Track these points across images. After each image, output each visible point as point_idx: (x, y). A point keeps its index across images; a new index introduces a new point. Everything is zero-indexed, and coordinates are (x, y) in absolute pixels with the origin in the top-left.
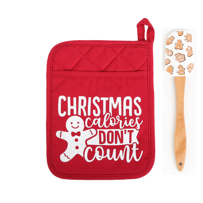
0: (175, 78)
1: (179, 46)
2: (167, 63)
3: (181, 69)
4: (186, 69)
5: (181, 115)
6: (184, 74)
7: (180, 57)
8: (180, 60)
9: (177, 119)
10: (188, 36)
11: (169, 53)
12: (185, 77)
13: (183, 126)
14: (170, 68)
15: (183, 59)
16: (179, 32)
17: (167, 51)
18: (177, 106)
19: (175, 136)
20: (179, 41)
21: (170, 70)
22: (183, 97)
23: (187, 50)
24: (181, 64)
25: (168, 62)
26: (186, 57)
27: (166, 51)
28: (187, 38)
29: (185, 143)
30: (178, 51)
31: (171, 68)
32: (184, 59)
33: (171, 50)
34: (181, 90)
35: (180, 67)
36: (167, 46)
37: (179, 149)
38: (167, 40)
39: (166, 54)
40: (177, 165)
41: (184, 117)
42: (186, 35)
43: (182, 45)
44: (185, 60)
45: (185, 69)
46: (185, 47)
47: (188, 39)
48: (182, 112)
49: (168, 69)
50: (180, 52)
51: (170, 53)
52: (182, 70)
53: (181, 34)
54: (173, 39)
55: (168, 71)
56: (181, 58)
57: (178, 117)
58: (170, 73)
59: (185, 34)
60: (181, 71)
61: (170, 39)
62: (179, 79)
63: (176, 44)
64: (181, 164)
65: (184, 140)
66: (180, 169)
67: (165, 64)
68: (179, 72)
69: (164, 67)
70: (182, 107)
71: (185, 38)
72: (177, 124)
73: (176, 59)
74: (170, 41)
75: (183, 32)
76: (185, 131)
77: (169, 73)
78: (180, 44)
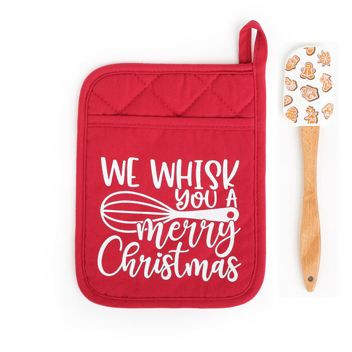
0: (302, 129)
1: (309, 72)
2: (286, 104)
3: (311, 114)
4: (320, 113)
5: (312, 193)
6: (317, 123)
7: (309, 93)
8: (310, 98)
9: (304, 201)
10: (323, 56)
11: (291, 85)
12: (318, 128)
13: (315, 213)
14: (291, 111)
15: (315, 96)
16: (307, 48)
17: (288, 83)
18: (305, 178)
19: (302, 231)
20: (309, 65)
21: (292, 115)
22: (315, 162)
23: (323, 79)
24: (311, 104)
25: (289, 101)
26: (320, 92)
27: (286, 82)
28: (322, 58)
29: (318, 242)
30: (306, 82)
31: (294, 112)
32: (317, 96)
33: (293, 80)
34: (311, 149)
35: (311, 110)
36: (287, 74)
37: (308, 254)
38: (287, 62)
39: (285, 86)
40: (305, 281)
41: (317, 197)
42: (320, 54)
43: (313, 71)
44: (319, 97)
45: (318, 112)
46: (318, 75)
47: (323, 61)
48: (314, 188)
49: (289, 113)
50: (311, 83)
51: (293, 86)
52: (313, 114)
53: (311, 52)
54: (297, 60)
55: (288, 117)
56: (312, 94)
57: (307, 198)
58: (293, 120)
59: (318, 52)
60: (312, 117)
61: (293, 61)
62: (308, 132)
63: (302, 70)
64: (311, 279)
65: (317, 237)
66: (310, 289)
67: (284, 105)
68: (307, 118)
69: (282, 110)
70: (314, 180)
71: (318, 59)
72: (304, 210)
73: (303, 96)
74: (293, 64)
75: (315, 48)
76: (318, 222)
77: (291, 121)
78: (310, 69)
